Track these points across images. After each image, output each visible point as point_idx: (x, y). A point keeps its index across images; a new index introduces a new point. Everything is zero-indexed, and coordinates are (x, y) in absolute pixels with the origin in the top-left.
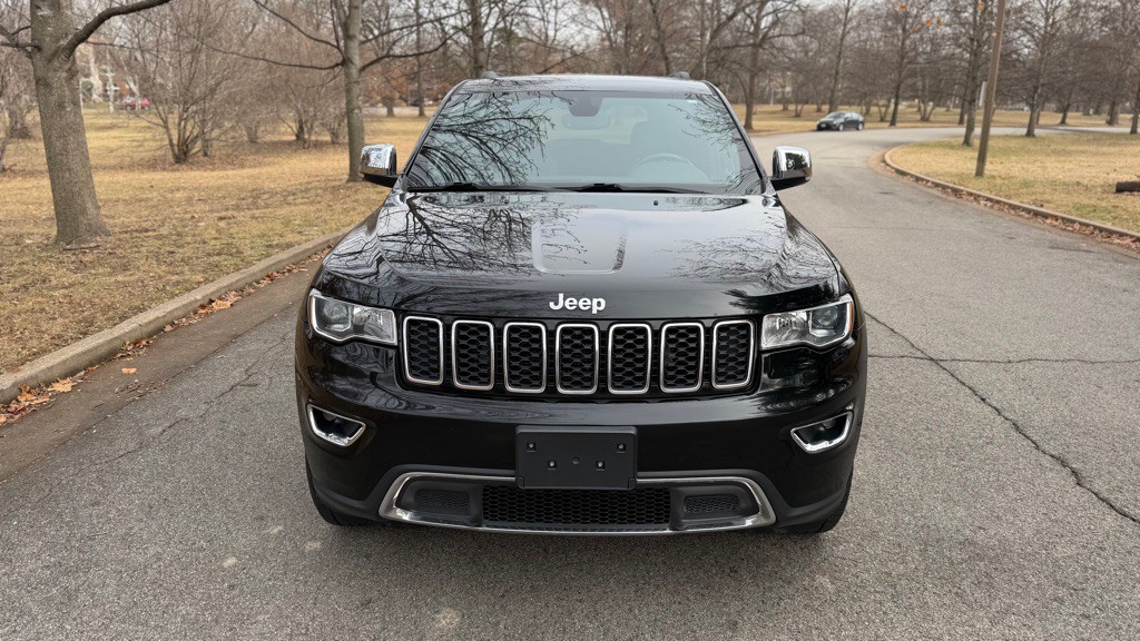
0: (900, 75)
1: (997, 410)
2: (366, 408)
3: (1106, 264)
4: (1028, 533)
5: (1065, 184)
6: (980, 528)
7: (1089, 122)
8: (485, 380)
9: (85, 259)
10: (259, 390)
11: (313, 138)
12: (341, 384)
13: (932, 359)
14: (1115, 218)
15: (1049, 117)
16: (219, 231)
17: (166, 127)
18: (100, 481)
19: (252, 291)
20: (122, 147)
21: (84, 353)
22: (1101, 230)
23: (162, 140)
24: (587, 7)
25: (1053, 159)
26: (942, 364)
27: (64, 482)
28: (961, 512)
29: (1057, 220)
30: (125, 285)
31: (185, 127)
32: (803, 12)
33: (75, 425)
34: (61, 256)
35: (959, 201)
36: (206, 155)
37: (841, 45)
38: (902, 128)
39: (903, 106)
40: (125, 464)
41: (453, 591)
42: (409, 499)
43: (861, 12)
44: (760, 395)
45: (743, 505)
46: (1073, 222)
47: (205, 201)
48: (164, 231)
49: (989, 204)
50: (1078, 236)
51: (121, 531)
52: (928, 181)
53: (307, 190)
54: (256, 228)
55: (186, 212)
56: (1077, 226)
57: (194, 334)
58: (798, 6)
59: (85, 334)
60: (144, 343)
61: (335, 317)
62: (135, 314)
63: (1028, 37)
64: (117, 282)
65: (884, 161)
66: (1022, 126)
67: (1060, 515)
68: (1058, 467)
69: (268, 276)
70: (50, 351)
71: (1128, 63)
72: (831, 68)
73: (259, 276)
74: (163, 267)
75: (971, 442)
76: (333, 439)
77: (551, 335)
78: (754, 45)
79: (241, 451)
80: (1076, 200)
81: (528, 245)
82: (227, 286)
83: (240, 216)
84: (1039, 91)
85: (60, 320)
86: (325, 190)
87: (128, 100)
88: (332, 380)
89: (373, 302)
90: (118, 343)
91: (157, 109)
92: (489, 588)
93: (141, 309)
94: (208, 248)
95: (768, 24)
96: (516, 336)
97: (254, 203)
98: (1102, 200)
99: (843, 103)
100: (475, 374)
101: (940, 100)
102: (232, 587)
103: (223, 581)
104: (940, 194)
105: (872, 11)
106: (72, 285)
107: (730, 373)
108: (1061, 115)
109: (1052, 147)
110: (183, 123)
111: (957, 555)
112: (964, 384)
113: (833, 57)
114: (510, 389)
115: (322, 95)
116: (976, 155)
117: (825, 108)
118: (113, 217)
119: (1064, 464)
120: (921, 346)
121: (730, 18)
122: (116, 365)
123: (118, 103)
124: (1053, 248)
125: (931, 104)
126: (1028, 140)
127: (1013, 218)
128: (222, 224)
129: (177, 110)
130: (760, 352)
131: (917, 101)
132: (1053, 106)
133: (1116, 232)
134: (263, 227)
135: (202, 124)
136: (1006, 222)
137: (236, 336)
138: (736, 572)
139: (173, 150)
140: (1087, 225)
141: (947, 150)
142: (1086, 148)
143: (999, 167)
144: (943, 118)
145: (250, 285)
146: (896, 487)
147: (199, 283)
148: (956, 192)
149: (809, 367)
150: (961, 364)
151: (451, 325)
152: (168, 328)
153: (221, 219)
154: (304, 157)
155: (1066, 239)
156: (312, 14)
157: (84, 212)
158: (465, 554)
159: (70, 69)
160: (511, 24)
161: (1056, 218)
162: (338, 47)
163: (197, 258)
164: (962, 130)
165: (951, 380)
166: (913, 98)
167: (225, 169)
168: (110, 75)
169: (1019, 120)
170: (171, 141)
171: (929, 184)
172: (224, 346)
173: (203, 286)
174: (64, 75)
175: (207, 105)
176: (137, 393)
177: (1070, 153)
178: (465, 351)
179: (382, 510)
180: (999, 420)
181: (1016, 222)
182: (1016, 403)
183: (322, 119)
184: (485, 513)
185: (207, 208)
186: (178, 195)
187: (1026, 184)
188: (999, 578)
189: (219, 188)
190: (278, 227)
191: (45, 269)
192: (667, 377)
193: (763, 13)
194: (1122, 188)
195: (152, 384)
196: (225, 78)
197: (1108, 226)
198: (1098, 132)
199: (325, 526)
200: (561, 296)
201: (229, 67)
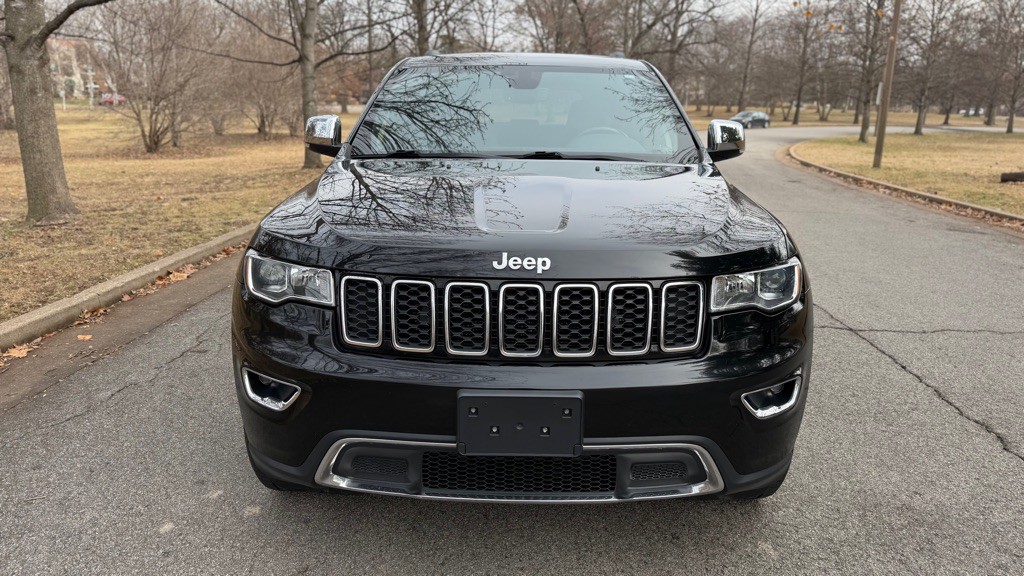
0: (802, 78)
1: (918, 377)
2: (304, 372)
3: (1001, 244)
4: (964, 498)
5: (953, 174)
6: (916, 493)
7: (969, 122)
8: (426, 342)
9: (53, 234)
10: (208, 356)
11: (274, 131)
12: (279, 346)
13: (851, 330)
14: (1004, 204)
15: (934, 118)
16: (181, 210)
17: (139, 119)
18: (44, 444)
19: (208, 264)
20: (98, 138)
21: (42, 320)
22: (992, 214)
23: (134, 132)
24: (522, 17)
25: (940, 153)
26: (861, 334)
27: (8, 445)
28: (895, 477)
29: (951, 206)
30: (88, 257)
31: (156, 120)
32: (716, 22)
33: (27, 389)
34: (30, 232)
35: (861, 189)
36: (175, 145)
37: (749, 53)
38: (803, 126)
39: (804, 107)
40: (71, 428)
41: (392, 558)
42: (347, 465)
43: (766, 23)
44: (709, 359)
45: (690, 472)
46: (966, 207)
47: (172, 185)
48: (130, 210)
49: (888, 191)
50: (972, 220)
51: (59, 496)
52: (830, 172)
53: (265, 176)
54: (216, 208)
55: (153, 194)
56: (969, 211)
57: (150, 303)
58: (711, 16)
59: (44, 303)
60: (102, 311)
61: (273, 278)
62: (95, 284)
63: (915, 46)
64: (80, 255)
65: (789, 155)
66: (910, 125)
67: (992, 479)
68: (984, 433)
69: (224, 251)
70: (9, 318)
71: (1005, 71)
72: (739, 73)
73: (216, 251)
74: (126, 242)
75: (897, 408)
76: (267, 403)
77: (494, 295)
78: (671, 51)
79: (187, 415)
80: (966, 189)
81: (470, 211)
82: (185, 259)
83: (202, 198)
84: (926, 93)
85: (22, 290)
86: (282, 175)
87: (106, 96)
88: (269, 343)
89: (312, 262)
90: (75, 311)
91: (131, 103)
92: (428, 556)
93: (101, 280)
94: (170, 225)
95: (684, 33)
96: (458, 296)
97: (216, 187)
98: (990, 188)
99: (750, 105)
100: (415, 336)
101: (836, 103)
102: (166, 554)
103: (158, 548)
104: (842, 183)
105: (776, 22)
106: (37, 258)
107: (679, 336)
108: (943, 117)
109: (938, 144)
110: (154, 117)
111: (897, 521)
112: (884, 353)
113: (743, 62)
114: (452, 351)
115: (282, 92)
116: (873, 150)
117: (735, 108)
118: (85, 199)
119: (989, 429)
120: (840, 317)
121: (650, 27)
122: (71, 333)
123: (97, 99)
124: (950, 230)
125: (828, 106)
126: (916, 138)
127: (911, 204)
128: (185, 204)
129: (150, 105)
130: (708, 314)
131: (815, 103)
132: (936, 108)
133: (1006, 217)
134: (222, 206)
135: (172, 118)
136: (904, 207)
137: (191, 306)
138: (678, 538)
139: (145, 141)
140: (979, 210)
141: (845, 146)
142: (968, 145)
143: (893, 160)
144: (840, 118)
145: (207, 259)
146: (829, 452)
147: (159, 256)
148: (857, 181)
149: (753, 331)
150: (878, 334)
151: (391, 285)
152: (126, 298)
153: (184, 200)
154: (265, 148)
155: (961, 222)
156: (274, 20)
157: (54, 191)
158: (405, 520)
159: (41, 57)
160: (454, 31)
161: (950, 204)
162: (295, 45)
163: (159, 234)
164: (858, 129)
165: (872, 349)
166: (812, 100)
167: (193, 158)
168: (90, 74)
169: (906, 120)
170: (143, 131)
171: (832, 174)
172: (179, 314)
173: (161, 259)
174: (36, 62)
175: (177, 99)
176: (90, 358)
177: (955, 149)
178: (405, 312)
179: (318, 477)
180: (921, 387)
181: (914, 207)
182: (936, 371)
183: (283, 113)
184: (424, 481)
185: (173, 191)
186: (147, 180)
187: (919, 175)
188: (941, 545)
189: (186, 174)
190: (237, 207)
191: (14, 243)
192: (614, 340)
193: (680, 23)
194: (1006, 178)
195: (105, 350)
196: (193, 76)
197: (998, 211)
198: (978, 132)
199: (266, 491)
200: (505, 255)
201: (197, 66)
